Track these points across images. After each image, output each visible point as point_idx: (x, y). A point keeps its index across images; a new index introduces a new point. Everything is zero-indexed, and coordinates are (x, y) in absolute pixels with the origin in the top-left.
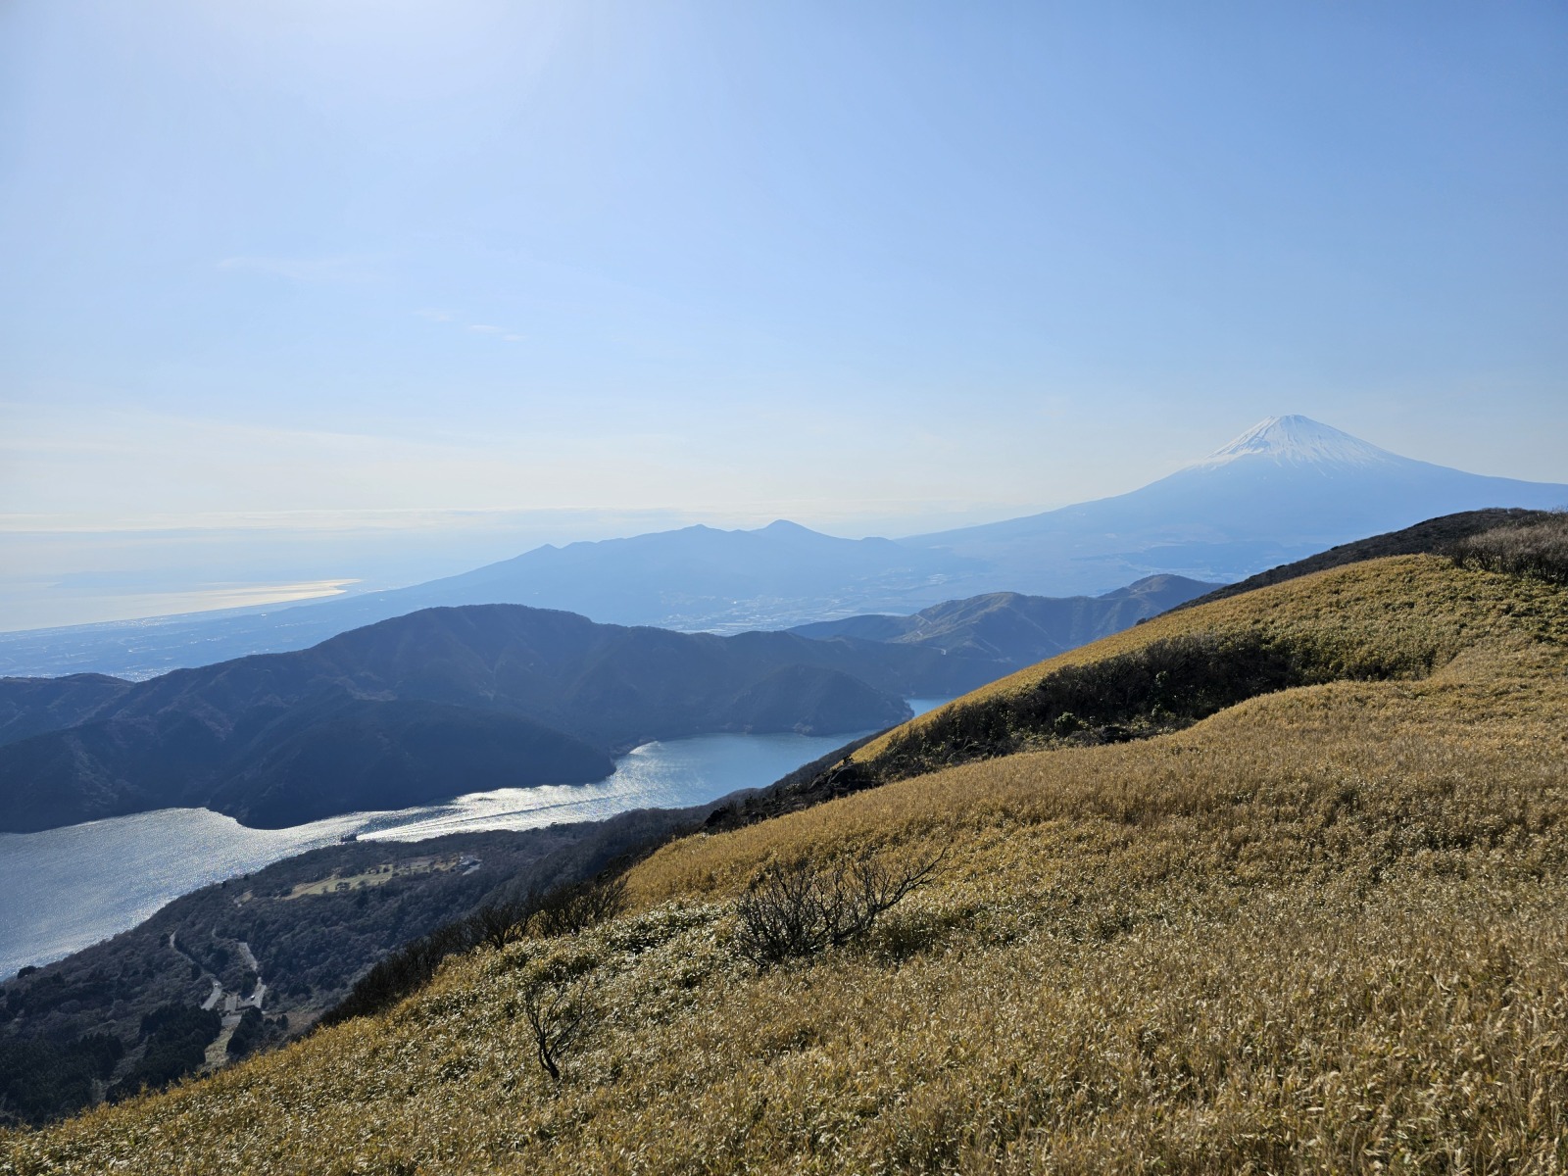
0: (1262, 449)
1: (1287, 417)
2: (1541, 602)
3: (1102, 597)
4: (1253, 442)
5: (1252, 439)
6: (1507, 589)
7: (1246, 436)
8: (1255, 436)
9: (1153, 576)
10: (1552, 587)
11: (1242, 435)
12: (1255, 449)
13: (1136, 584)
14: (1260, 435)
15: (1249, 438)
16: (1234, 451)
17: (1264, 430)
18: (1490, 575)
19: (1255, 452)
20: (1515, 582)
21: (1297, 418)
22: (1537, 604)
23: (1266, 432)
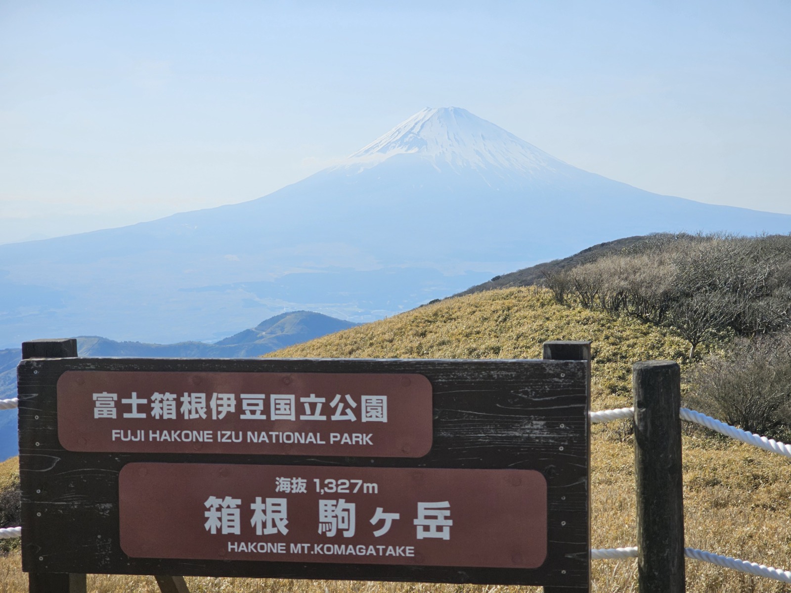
0: (416, 149)
1: (446, 110)
2: (629, 346)
3: (220, 343)
4: (407, 139)
5: (405, 136)
6: (599, 330)
7: (399, 131)
8: (410, 132)
9: (286, 314)
10: (644, 328)
11: (394, 130)
12: (409, 149)
13: (265, 324)
14: (416, 131)
15: (403, 133)
16: (384, 150)
17: (420, 124)
18: (587, 313)
19: (410, 152)
20: (609, 321)
21: (457, 111)
22: (624, 348)
23: (422, 127)
